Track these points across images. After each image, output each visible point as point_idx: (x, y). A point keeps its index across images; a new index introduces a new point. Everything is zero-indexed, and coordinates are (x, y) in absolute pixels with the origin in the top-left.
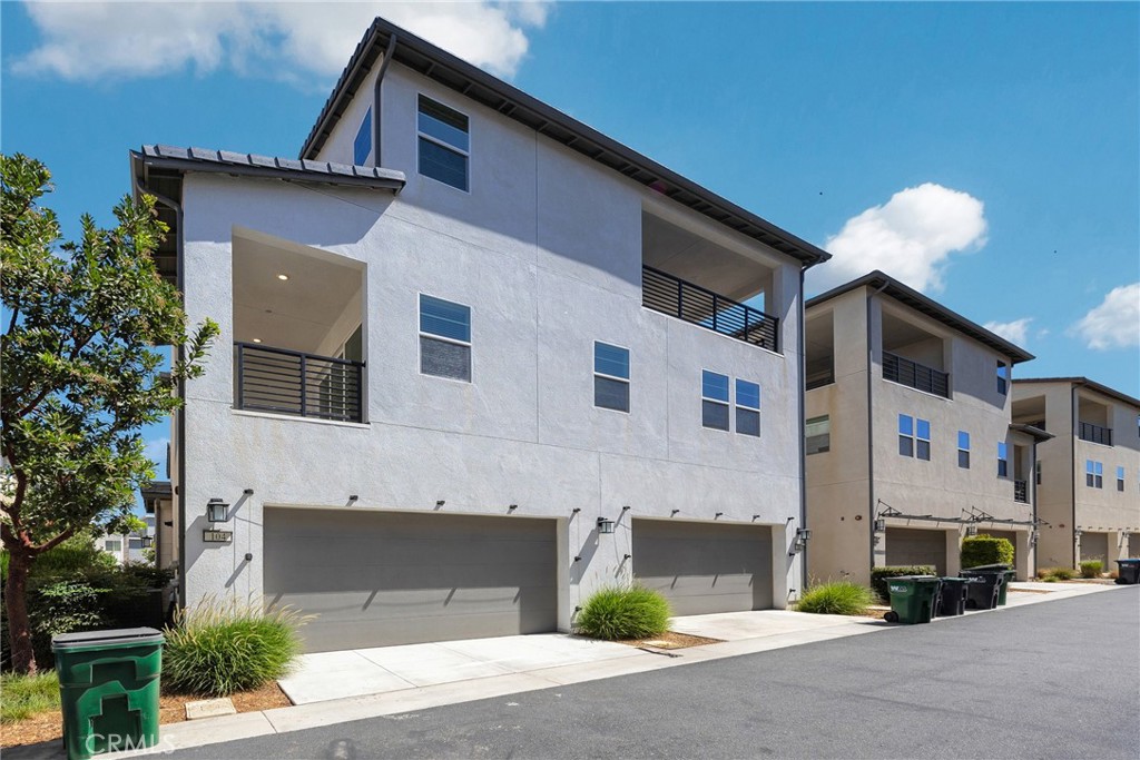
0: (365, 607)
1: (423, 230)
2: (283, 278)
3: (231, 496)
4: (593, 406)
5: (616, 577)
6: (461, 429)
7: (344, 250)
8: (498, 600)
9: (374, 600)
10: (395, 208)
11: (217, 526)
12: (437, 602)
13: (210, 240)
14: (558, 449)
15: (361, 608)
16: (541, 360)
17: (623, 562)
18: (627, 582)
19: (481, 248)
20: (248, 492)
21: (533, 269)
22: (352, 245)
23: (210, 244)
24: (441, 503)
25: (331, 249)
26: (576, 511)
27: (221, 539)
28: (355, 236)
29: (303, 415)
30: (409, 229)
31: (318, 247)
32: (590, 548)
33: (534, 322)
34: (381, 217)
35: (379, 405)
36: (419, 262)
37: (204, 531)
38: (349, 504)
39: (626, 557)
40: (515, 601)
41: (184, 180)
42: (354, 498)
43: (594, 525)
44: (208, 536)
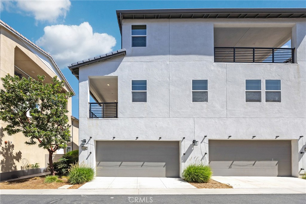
0: (120, 166)
1: (132, 62)
2: (109, 85)
3: (87, 139)
4: (192, 102)
5: (201, 160)
6: (144, 116)
7: (113, 74)
8: (158, 166)
9: (122, 164)
10: (125, 59)
11: (85, 146)
12: (139, 166)
13: (83, 81)
14: (177, 119)
15: (119, 166)
16: (171, 91)
17: (204, 155)
18: (206, 162)
19: (150, 62)
20: (91, 138)
21: (168, 63)
22: (114, 73)
23: (84, 82)
24: (137, 138)
25: (109, 75)
26: (184, 138)
27: (85, 149)
28: (114, 70)
29: (103, 118)
30: (129, 63)
31: (106, 75)
32: (190, 150)
33: (168, 79)
34: (121, 63)
35: (120, 112)
36: (131, 71)
37: (82, 147)
38: (113, 139)
39: (206, 154)
40: (164, 167)
41: (79, 69)
42: (114, 138)
43: (192, 143)
44: (83, 148)
